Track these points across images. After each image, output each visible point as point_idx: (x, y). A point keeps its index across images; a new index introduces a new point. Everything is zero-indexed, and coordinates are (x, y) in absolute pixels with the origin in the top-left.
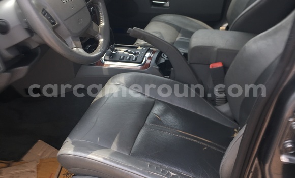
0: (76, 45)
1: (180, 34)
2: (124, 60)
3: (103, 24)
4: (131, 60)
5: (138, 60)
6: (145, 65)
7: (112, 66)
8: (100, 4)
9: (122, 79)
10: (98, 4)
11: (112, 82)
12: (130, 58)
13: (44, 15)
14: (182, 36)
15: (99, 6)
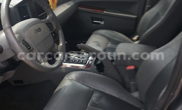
0: (43, 60)
1: (110, 43)
2: (75, 62)
3: (61, 44)
4: (79, 62)
5: (84, 62)
6: (88, 66)
7: (67, 66)
8: (60, 32)
9: (73, 75)
10: (59, 32)
11: (67, 77)
12: (79, 61)
13: (24, 44)
14: (111, 44)
15: (59, 33)
